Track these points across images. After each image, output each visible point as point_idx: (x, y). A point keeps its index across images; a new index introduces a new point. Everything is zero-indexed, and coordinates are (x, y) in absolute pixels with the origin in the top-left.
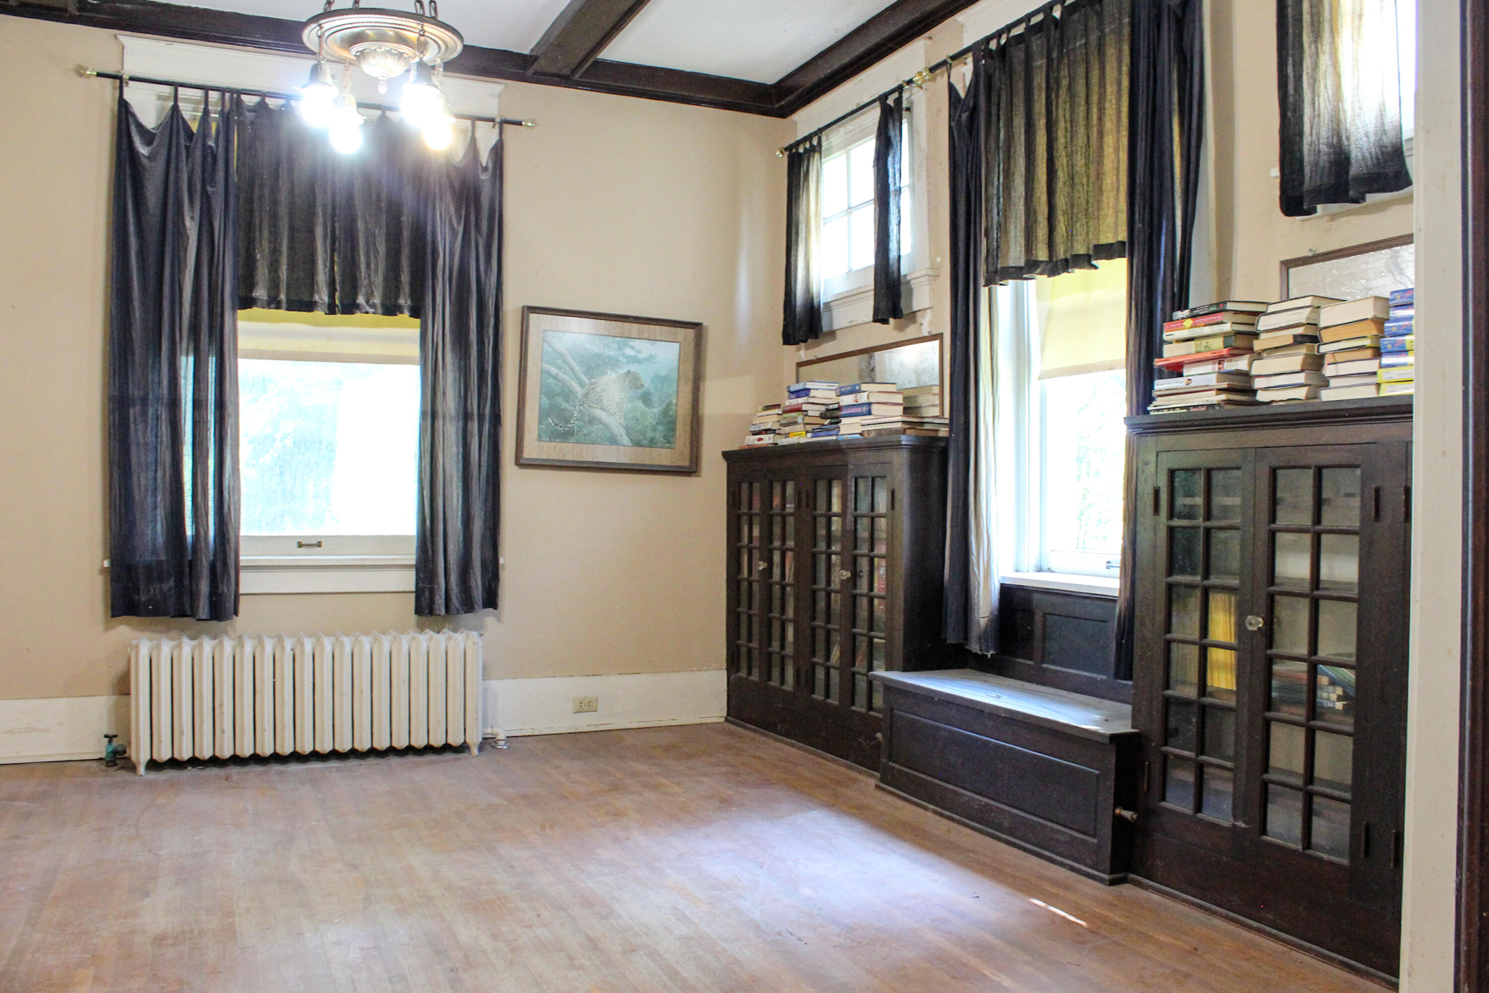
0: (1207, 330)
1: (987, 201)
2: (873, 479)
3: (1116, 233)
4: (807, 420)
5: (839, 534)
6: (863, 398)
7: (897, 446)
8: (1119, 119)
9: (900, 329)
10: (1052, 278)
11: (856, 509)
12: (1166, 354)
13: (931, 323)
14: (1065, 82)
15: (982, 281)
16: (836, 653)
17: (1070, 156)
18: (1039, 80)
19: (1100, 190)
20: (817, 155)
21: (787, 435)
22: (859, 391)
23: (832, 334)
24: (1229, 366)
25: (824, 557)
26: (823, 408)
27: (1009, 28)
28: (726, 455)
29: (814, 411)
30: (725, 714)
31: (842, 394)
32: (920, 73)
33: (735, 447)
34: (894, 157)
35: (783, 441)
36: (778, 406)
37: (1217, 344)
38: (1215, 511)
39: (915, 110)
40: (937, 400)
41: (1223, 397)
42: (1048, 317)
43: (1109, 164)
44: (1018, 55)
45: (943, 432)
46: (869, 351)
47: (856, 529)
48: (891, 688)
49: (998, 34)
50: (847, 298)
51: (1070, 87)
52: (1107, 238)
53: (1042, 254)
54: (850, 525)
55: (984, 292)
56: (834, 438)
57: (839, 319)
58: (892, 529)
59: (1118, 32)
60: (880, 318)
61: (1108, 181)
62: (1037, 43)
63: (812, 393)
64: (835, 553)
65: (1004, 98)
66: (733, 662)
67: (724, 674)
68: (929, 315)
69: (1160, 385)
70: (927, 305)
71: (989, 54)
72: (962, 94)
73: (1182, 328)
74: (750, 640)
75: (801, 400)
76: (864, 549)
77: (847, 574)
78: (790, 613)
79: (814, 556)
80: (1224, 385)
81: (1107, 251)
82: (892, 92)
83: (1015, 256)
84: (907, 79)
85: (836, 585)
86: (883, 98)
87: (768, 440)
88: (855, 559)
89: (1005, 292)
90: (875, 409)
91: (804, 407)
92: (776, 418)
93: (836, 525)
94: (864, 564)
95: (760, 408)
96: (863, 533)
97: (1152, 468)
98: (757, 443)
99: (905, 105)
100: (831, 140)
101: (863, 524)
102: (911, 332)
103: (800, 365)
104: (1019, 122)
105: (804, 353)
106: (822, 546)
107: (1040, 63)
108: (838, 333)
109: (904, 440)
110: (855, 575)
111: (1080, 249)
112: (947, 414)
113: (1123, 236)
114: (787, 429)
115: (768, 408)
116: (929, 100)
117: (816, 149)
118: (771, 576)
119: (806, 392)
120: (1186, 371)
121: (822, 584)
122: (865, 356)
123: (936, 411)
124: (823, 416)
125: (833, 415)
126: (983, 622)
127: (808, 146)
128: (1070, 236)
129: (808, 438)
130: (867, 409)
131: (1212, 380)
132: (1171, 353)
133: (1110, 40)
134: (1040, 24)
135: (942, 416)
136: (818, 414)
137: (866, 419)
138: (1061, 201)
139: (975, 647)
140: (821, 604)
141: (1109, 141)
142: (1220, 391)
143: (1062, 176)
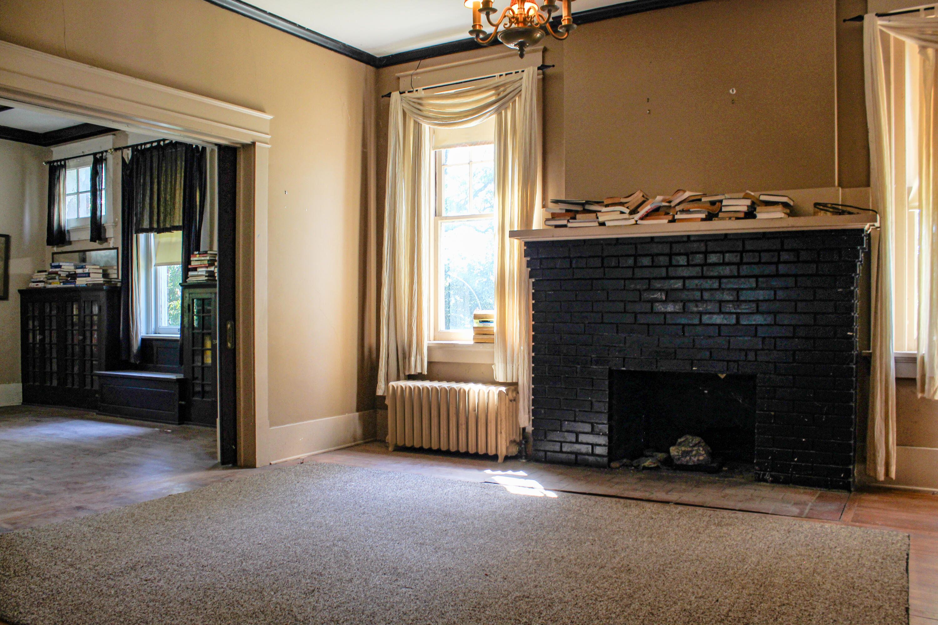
0: (203, 258)
1: (136, 203)
2: (92, 302)
3: (179, 223)
4: (61, 278)
5: (77, 322)
6: (87, 271)
7: (102, 290)
8: (181, 187)
9: (101, 244)
10: (159, 235)
11: (84, 313)
12: (192, 264)
13: (114, 243)
14: (164, 169)
15: (134, 232)
16: (76, 369)
17: (165, 194)
18: (155, 165)
19: (174, 208)
20: (64, 169)
21: (50, 284)
22: (85, 268)
23: (70, 243)
24: (209, 269)
25: (70, 332)
26: (67, 273)
27: (145, 144)
28: (20, 291)
29: (63, 274)
30: (21, 401)
31: (77, 268)
32: (111, 149)
33: (24, 288)
34: (99, 178)
35: (49, 286)
36: (45, 271)
37: (206, 262)
38: (205, 311)
39: (108, 160)
40: (116, 272)
41: (207, 278)
42: (158, 244)
43: (177, 200)
44: (148, 154)
45: (119, 285)
46: (84, 251)
47: (84, 321)
48: (101, 376)
49: (141, 145)
50: (77, 229)
51: (166, 171)
52: (176, 224)
53: (155, 226)
54: (82, 319)
55: (135, 236)
56: (73, 286)
57: (74, 237)
58: (100, 320)
59: (181, 157)
60: (93, 239)
61: (177, 206)
62: (155, 153)
63: (63, 267)
64: (76, 330)
65: (143, 168)
66: (25, 380)
67: (20, 385)
68: (113, 239)
69: (190, 273)
70: (112, 236)
71: (137, 150)
72: (127, 162)
73: (196, 257)
74: (34, 367)
75: (57, 270)
76: (88, 328)
77: (81, 337)
78: (54, 355)
79: (66, 332)
80: (207, 275)
81: (176, 228)
82: (99, 153)
83: (146, 225)
84: (105, 150)
85: (76, 342)
86: (95, 154)
87: (41, 285)
88: (84, 331)
89: (142, 236)
90: (91, 275)
91: (59, 273)
92: (45, 276)
93: (75, 319)
94: (88, 334)
95: (36, 272)
96: (88, 322)
97: (188, 298)
98: (35, 286)
99: (104, 158)
100: (70, 163)
101: (88, 318)
102: (105, 245)
103: (54, 254)
104: (148, 178)
105: (55, 249)
106: (69, 328)
107: (155, 160)
108: (73, 243)
109: (105, 287)
110: (85, 338)
111: (168, 226)
112: (120, 277)
113: (181, 224)
114: (50, 281)
115: (39, 272)
116: (114, 159)
117: (64, 166)
118: (44, 341)
119: (60, 267)
120: (198, 270)
121: (70, 342)
122: (82, 253)
123: (115, 276)
124: (67, 276)
125: (73, 276)
126: (135, 351)
127: (59, 163)
128: (165, 221)
129: (62, 285)
130: (88, 275)
131: (204, 273)
132: (194, 264)
133: (179, 158)
134: (155, 146)
135: (118, 278)
136: (65, 275)
137: (88, 279)
138: (162, 209)
139: (132, 361)
140: (70, 351)
141: (178, 192)
142: (206, 276)
143: (162, 200)
